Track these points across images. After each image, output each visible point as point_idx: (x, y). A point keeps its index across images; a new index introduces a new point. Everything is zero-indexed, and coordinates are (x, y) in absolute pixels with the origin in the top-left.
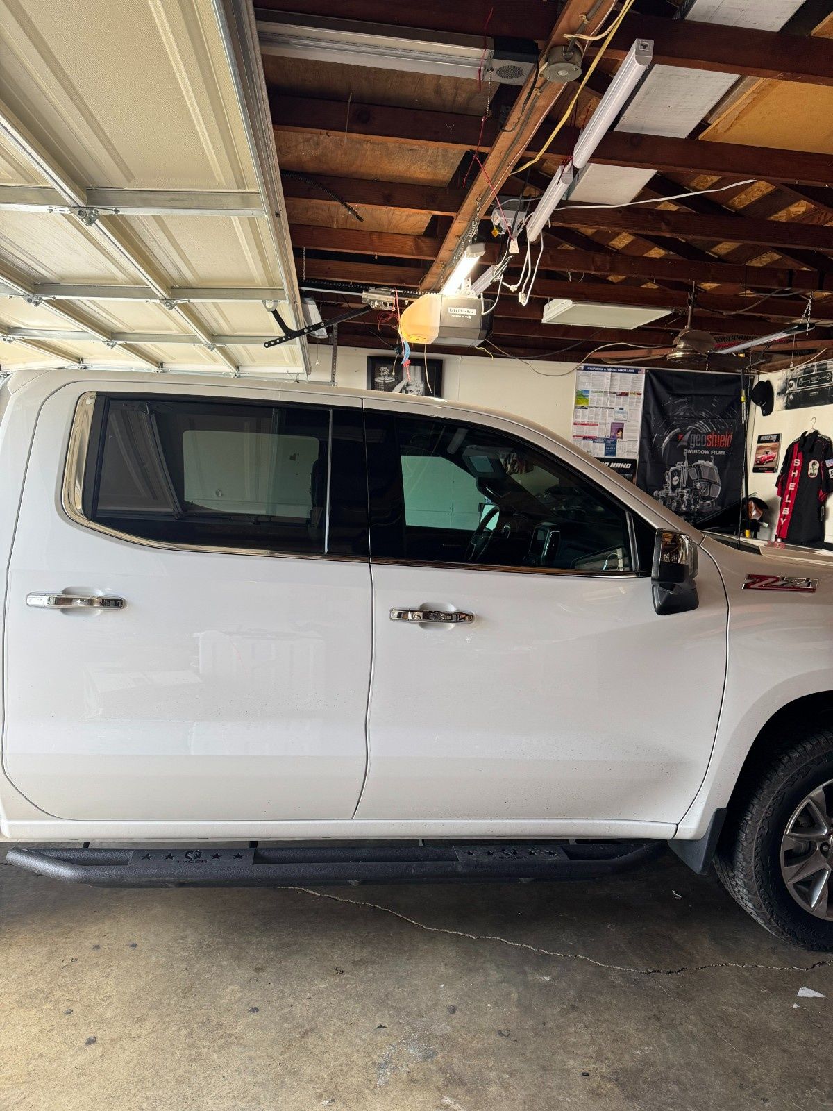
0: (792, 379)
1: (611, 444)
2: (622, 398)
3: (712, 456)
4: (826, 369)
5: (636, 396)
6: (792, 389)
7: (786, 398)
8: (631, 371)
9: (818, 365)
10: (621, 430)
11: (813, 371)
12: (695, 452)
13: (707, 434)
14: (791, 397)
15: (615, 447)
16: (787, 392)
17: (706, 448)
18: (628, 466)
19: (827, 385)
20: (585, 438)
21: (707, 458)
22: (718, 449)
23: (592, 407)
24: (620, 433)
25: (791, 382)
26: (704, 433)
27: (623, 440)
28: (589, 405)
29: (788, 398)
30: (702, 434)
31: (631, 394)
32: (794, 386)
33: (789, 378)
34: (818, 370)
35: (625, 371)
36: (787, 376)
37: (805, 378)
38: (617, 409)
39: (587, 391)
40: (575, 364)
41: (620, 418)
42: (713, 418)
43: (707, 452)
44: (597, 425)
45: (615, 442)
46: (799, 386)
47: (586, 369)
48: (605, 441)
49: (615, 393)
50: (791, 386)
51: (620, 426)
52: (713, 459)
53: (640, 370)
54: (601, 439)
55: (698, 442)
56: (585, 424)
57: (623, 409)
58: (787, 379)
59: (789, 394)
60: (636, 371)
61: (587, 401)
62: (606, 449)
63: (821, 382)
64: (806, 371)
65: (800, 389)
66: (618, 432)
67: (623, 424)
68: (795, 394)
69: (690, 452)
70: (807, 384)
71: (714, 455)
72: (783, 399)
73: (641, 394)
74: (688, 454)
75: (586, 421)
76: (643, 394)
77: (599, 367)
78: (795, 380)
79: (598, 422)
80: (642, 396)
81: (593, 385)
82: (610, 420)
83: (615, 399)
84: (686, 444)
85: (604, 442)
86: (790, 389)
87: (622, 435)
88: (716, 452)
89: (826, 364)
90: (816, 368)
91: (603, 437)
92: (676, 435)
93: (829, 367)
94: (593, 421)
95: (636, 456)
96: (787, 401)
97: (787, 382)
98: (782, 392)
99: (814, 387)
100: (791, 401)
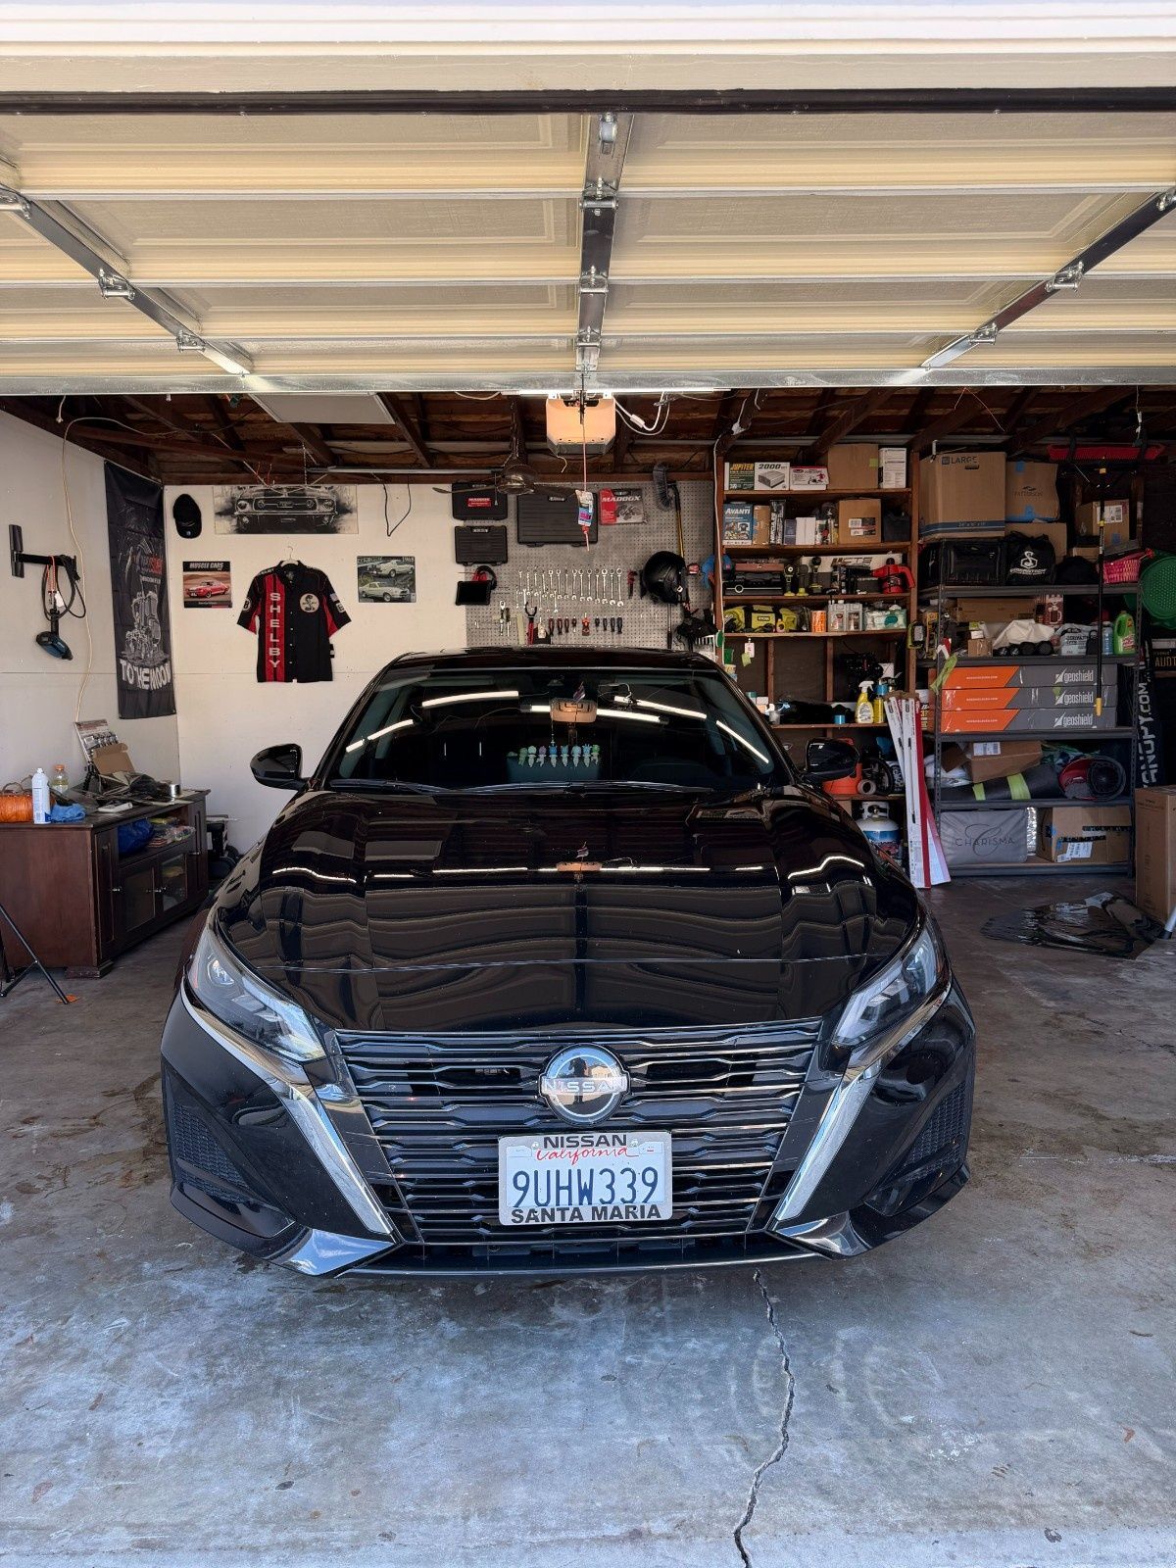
0: (244, 500)
3: (155, 586)
4: (304, 495)
6: (246, 510)
7: (234, 520)
9: (289, 489)
11: (280, 494)
12: (147, 579)
14: (245, 520)
16: (236, 513)
17: (152, 575)
19: (310, 512)
22: (157, 577)
25: (243, 502)
26: (147, 555)
29: (240, 520)
32: (248, 508)
33: (237, 497)
34: (289, 494)
36: (231, 494)
37: (266, 501)
42: (151, 537)
43: (152, 580)
46: (257, 508)
50: (243, 507)
52: (156, 590)
55: (146, 567)
58: (233, 498)
59: (241, 516)
63: (296, 508)
64: (268, 493)
65: (261, 513)
68: (252, 518)
69: (143, 578)
70: (274, 508)
72: (231, 520)
74: (142, 582)
78: (250, 501)
86: (241, 511)
89: (303, 489)
90: (285, 492)
92: (132, 555)
93: (308, 493)
96: (238, 525)
97: (233, 501)
98: (225, 512)
99: (286, 513)
100: (245, 524)
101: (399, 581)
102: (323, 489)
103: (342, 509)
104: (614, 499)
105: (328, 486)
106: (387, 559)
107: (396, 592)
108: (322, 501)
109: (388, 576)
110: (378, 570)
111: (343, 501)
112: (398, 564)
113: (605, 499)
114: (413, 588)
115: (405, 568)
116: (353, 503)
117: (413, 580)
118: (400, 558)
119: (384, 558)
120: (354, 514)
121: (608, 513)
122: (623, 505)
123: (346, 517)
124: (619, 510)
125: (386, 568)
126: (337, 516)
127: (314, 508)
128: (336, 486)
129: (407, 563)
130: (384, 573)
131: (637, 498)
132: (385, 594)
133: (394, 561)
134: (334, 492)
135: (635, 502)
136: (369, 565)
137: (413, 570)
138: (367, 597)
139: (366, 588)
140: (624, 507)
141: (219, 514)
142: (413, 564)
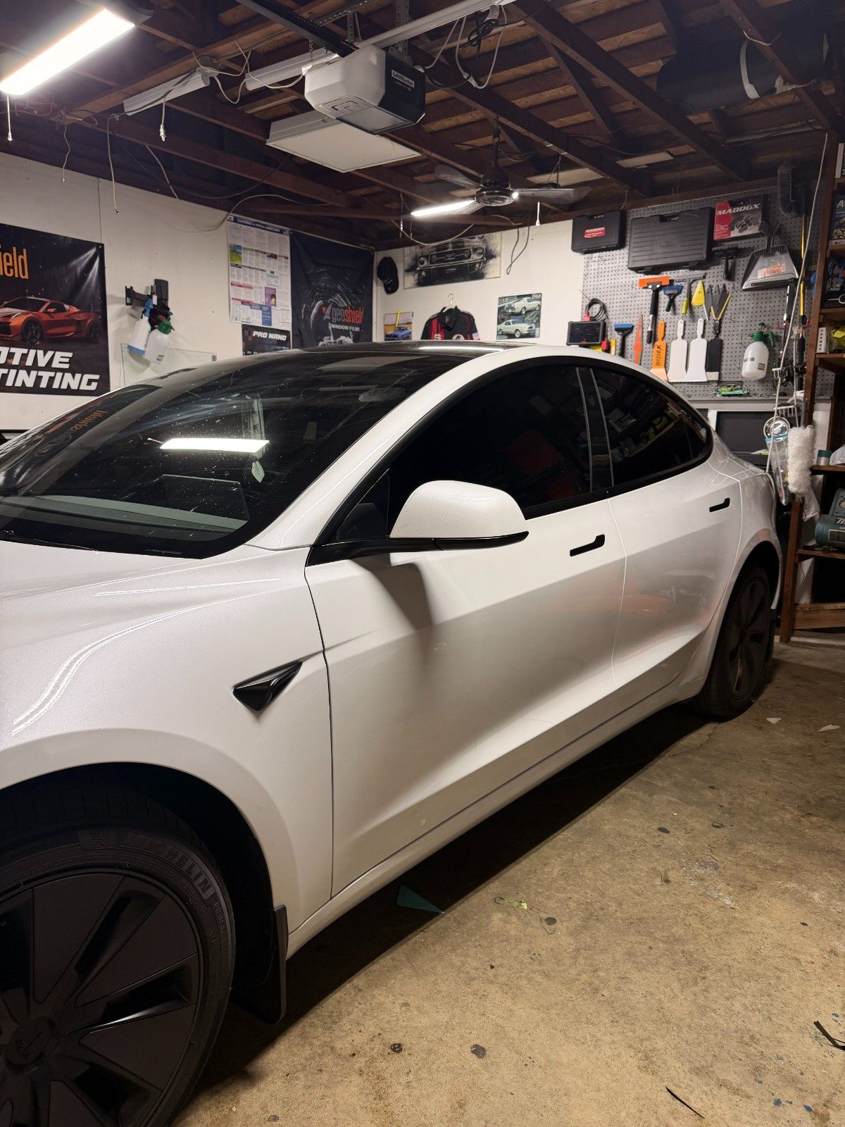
0: (423, 256)
1: (267, 311)
2: (272, 260)
3: (351, 332)
4: (463, 246)
5: (283, 259)
6: (424, 265)
7: (417, 275)
8: (277, 230)
9: (453, 243)
10: (273, 296)
11: (448, 248)
12: (338, 327)
13: (345, 308)
14: (423, 274)
15: (270, 315)
16: (418, 269)
17: (345, 324)
18: (283, 338)
19: (466, 261)
20: (243, 302)
21: (346, 333)
22: (355, 325)
23: (245, 267)
24: (273, 300)
25: (422, 259)
26: (342, 308)
27: (278, 308)
28: (243, 264)
29: (420, 275)
30: (340, 308)
31: (280, 256)
32: (426, 263)
33: (420, 255)
34: (453, 248)
35: (272, 229)
36: (416, 252)
37: (438, 255)
38: (268, 272)
39: (240, 247)
40: (225, 213)
41: (273, 282)
42: (347, 293)
43: (346, 328)
44: (252, 288)
45: (270, 310)
46: (431, 263)
47: (235, 220)
48: (261, 307)
49: (265, 253)
50: (422, 263)
51: (273, 293)
52: (352, 336)
53: (285, 230)
54: (255, 305)
55: (339, 317)
56: (240, 286)
57: (273, 272)
58: (416, 256)
59: (421, 271)
60: (281, 232)
61: (240, 259)
62: (263, 318)
63: (457, 259)
64: (438, 248)
65: (434, 266)
66: (272, 298)
67: (275, 290)
68: (428, 271)
69: (334, 326)
70: (442, 261)
71: (353, 332)
72: (414, 275)
73: (287, 258)
74: (332, 328)
75: (241, 282)
76: (289, 258)
77: (249, 221)
78: (426, 257)
79: (253, 284)
80: (289, 260)
81: (245, 241)
82: (264, 284)
83: (266, 260)
84: (329, 318)
85: (261, 309)
86: (421, 266)
87: (275, 302)
88: (353, 328)
89: (463, 242)
90: (450, 246)
91: (259, 302)
92: (320, 307)
93: (466, 244)
94: (248, 283)
95: (289, 328)
96: (418, 279)
97: (416, 259)
98: (411, 270)
99: (451, 264)
100: (424, 278)
101: (528, 318)
102: (477, 239)
103: (489, 255)
104: (730, 211)
105: (481, 236)
106: (520, 297)
107: (524, 328)
108: (475, 250)
109: (520, 314)
110: (513, 308)
111: (492, 248)
112: (529, 301)
113: (720, 213)
114: (538, 323)
115: (534, 304)
116: (498, 249)
117: (539, 316)
118: (530, 295)
119: (518, 296)
120: (498, 258)
121: (722, 228)
122: (739, 216)
123: (492, 262)
124: (733, 223)
125: (519, 306)
126: (485, 263)
127: (469, 257)
128: (486, 235)
129: (536, 299)
130: (517, 311)
131: (756, 206)
132: (517, 330)
133: (526, 299)
134: (485, 241)
135: (754, 211)
136: (506, 305)
137: (540, 306)
138: (502, 334)
139: (503, 326)
140: (741, 218)
141: (407, 271)
142: (540, 300)
